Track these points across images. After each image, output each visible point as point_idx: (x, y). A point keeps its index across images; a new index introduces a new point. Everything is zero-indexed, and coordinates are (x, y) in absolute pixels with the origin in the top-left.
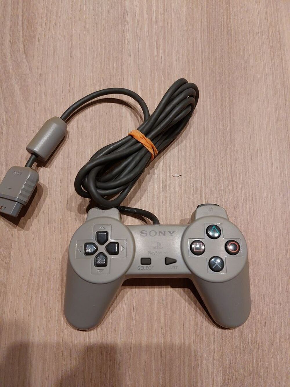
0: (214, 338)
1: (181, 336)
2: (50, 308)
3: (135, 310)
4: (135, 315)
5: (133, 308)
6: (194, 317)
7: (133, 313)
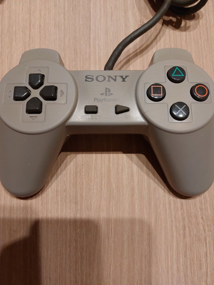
0: (206, 260)
1: (168, 259)
2: (14, 231)
3: (113, 231)
4: (113, 236)
5: (111, 229)
6: (182, 237)
7: (110, 235)
